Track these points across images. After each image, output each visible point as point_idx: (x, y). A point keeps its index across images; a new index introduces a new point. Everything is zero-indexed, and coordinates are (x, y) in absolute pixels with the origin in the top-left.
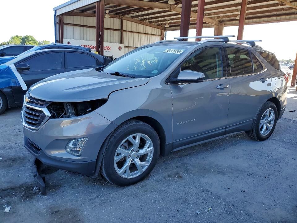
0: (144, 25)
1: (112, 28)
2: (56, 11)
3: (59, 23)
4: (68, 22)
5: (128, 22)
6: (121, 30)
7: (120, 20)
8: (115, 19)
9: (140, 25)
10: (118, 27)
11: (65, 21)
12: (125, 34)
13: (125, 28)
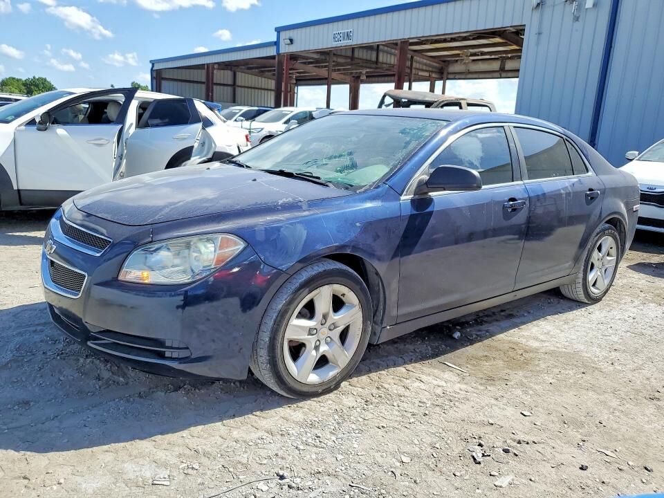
0: (265, 78)
1: (222, 83)
2: (153, 65)
3: (157, 79)
4: (167, 77)
5: (243, 74)
6: (234, 85)
7: (232, 73)
8: (226, 71)
9: (260, 78)
10: (230, 82)
11: (163, 76)
12: (239, 90)
13: (239, 82)
